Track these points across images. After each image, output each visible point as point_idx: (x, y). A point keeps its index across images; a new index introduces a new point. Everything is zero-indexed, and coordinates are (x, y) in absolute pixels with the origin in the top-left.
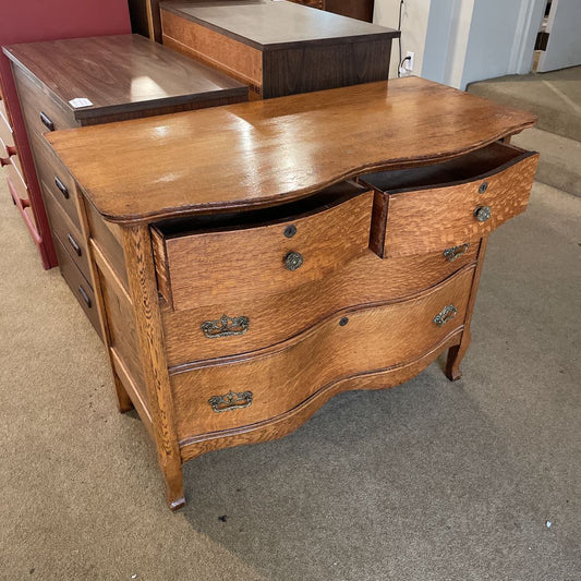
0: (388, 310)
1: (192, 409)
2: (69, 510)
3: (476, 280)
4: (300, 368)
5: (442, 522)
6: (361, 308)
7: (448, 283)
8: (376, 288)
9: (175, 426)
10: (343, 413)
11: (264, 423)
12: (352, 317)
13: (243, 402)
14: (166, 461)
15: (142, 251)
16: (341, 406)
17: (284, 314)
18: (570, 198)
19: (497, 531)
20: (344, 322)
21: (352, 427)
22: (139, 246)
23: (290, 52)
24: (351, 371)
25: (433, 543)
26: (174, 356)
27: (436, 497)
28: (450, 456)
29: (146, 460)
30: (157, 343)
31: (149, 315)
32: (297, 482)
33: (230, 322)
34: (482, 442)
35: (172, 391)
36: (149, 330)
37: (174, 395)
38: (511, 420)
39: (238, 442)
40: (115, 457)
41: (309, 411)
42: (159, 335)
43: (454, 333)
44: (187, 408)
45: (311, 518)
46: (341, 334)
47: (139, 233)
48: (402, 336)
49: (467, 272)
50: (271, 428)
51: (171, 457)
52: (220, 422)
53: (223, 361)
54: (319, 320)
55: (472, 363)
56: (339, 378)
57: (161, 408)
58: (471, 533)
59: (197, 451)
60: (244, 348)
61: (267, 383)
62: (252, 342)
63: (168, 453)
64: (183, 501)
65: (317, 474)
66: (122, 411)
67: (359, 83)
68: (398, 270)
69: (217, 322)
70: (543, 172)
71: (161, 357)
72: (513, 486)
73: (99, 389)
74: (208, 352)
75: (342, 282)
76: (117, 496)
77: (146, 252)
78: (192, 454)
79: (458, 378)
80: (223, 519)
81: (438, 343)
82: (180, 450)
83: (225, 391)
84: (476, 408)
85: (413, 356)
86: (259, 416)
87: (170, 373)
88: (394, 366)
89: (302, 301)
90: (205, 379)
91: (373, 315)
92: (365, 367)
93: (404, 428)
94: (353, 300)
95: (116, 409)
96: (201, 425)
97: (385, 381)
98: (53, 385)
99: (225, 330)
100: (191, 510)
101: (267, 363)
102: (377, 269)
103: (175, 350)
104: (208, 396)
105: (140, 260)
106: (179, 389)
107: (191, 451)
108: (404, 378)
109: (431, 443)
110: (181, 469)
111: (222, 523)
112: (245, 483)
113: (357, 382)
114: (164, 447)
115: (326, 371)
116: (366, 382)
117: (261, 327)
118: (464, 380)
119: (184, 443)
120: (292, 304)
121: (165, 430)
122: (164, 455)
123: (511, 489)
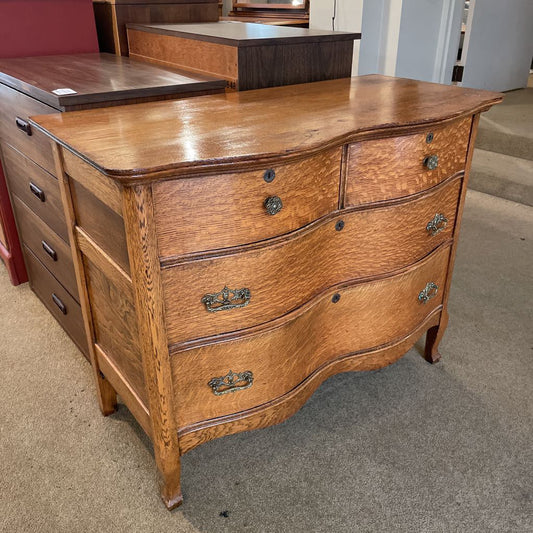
0: (378, 285)
1: (191, 393)
2: (58, 519)
3: (453, 258)
4: (298, 346)
5: (451, 499)
6: (352, 284)
7: (430, 259)
8: (366, 262)
9: (174, 411)
10: (332, 400)
11: (263, 406)
12: (343, 294)
13: (243, 383)
14: (165, 453)
15: (144, 215)
16: (329, 394)
17: (284, 286)
18: (503, 202)
19: (507, 503)
20: (336, 298)
21: (343, 413)
22: (142, 208)
23: (263, 48)
24: (342, 351)
25: (446, 521)
26: (174, 333)
27: (441, 474)
28: (446, 434)
29: (136, 461)
30: (158, 318)
31: (149, 287)
32: (297, 471)
33: (231, 295)
34: (474, 418)
35: (172, 373)
36: (150, 303)
37: (174, 377)
38: (496, 396)
39: (237, 428)
40: (103, 460)
41: (305, 394)
42: (160, 309)
43: (434, 312)
44: (186, 391)
45: (317, 505)
46: (333, 312)
47: (142, 194)
48: (391, 312)
49: (445, 250)
50: (270, 412)
51: (169, 448)
52: (220, 407)
53: (223, 338)
54: (314, 295)
55: (448, 346)
56: (332, 359)
57: (161, 392)
58: (482, 507)
59: (195, 441)
60: (245, 324)
61: (267, 362)
62: (252, 316)
63: (167, 444)
64: (181, 498)
65: (316, 462)
66: (106, 414)
67: (326, 79)
68: (387, 243)
69: (218, 295)
70: (477, 181)
71: (161, 333)
72: (513, 457)
73: (79, 394)
74: (208, 329)
75: (334, 256)
76: (108, 499)
77: (148, 216)
78: (191, 445)
79: (438, 360)
80: (224, 514)
81: (421, 322)
82: (179, 440)
83: (224, 372)
84: (461, 387)
85: (401, 334)
86: (258, 399)
87: (170, 352)
88: (384, 345)
89: (300, 274)
90: (205, 358)
91: (363, 292)
92: (356, 348)
93: (395, 411)
94: (345, 275)
95: (99, 413)
96: (200, 411)
97: (375, 361)
98: (31, 394)
99: (226, 303)
100: (189, 508)
101: (267, 340)
102: (367, 243)
103: (175, 328)
104: (208, 377)
105: (142, 225)
106: (178, 371)
107: (190, 441)
108: (393, 357)
109: (425, 422)
110: (179, 462)
111: (223, 519)
112: (243, 476)
113: (349, 363)
114: (162, 437)
115: (321, 351)
116: (358, 363)
117: (261, 299)
118: (443, 361)
119: (183, 431)
120: (292, 275)
121: (164, 417)
122: (162, 446)
123: (511, 462)
